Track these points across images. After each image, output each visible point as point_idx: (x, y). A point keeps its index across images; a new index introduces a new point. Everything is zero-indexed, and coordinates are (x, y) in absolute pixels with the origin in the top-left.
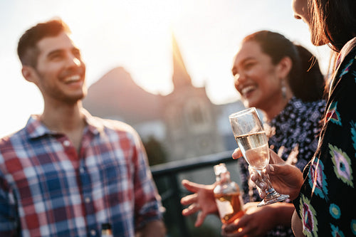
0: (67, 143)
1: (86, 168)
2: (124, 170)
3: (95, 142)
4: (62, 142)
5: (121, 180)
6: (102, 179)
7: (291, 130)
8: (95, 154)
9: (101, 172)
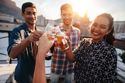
0: (67, 32)
3: (73, 33)
4: (66, 32)
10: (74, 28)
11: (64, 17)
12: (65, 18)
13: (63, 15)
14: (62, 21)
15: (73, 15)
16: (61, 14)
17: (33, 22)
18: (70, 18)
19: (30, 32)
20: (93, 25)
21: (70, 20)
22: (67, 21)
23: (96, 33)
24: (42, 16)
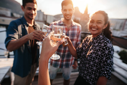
0: (66, 27)
1: (68, 33)
2: (76, 35)
3: (72, 28)
5: (75, 37)
6: (71, 36)
7: (96, 43)
8: (71, 30)
9: (71, 34)
10: (74, 23)
11: (65, 12)
12: (66, 14)
13: (64, 10)
14: (63, 16)
15: (73, 11)
16: (62, 10)
17: (33, 17)
18: (70, 13)
19: (28, 26)
20: (91, 22)
21: (70, 15)
22: (68, 16)
23: (94, 28)
24: (40, 11)
